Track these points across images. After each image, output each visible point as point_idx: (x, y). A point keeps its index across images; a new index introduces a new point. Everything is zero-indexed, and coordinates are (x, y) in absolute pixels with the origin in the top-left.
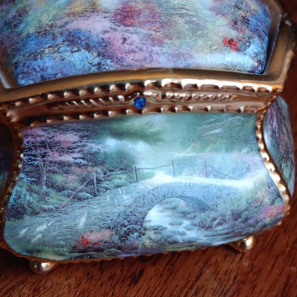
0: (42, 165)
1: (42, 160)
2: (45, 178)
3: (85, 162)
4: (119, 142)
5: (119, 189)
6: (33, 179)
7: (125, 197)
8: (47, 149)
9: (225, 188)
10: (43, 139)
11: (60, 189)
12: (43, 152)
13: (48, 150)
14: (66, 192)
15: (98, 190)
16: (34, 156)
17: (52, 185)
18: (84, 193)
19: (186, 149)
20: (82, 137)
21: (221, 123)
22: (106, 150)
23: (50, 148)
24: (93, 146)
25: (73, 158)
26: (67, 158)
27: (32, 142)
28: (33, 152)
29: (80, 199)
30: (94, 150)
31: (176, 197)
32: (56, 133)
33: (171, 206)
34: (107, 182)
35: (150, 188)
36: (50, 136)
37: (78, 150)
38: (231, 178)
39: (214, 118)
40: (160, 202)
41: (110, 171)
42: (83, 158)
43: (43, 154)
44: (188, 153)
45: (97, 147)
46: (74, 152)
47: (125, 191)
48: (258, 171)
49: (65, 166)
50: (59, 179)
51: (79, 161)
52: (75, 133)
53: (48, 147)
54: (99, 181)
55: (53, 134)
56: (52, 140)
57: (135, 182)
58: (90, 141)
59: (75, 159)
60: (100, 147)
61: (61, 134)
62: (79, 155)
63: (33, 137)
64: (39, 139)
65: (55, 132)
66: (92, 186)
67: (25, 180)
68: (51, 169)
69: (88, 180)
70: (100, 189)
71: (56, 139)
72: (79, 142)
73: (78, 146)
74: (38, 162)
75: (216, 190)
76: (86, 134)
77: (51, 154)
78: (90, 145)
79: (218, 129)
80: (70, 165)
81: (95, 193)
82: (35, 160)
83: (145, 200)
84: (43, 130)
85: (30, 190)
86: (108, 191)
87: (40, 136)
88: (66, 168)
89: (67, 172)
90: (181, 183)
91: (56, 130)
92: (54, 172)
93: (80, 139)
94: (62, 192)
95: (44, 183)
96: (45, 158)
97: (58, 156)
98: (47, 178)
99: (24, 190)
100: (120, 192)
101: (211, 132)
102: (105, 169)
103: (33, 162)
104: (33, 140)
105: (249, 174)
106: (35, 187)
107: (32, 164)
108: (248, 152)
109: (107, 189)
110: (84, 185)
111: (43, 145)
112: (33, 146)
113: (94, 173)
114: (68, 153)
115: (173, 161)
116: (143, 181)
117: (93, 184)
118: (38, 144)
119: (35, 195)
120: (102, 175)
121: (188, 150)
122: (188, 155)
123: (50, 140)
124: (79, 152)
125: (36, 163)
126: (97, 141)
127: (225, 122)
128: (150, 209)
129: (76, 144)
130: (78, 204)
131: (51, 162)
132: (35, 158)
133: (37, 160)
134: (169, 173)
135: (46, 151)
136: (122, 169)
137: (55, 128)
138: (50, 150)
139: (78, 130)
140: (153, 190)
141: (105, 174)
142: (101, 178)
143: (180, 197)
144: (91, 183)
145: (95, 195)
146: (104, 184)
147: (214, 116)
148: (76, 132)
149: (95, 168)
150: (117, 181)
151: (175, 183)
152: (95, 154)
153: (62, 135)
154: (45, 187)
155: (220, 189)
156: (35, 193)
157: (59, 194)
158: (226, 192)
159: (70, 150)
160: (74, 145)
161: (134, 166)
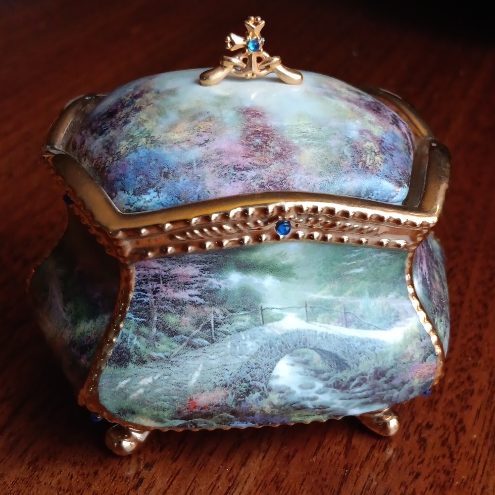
0: (153, 303)
1: (152, 297)
2: (156, 319)
3: (201, 301)
4: (245, 276)
5: (242, 334)
6: (142, 319)
7: (249, 344)
8: (160, 283)
9: (370, 341)
10: (157, 271)
11: (172, 333)
12: (155, 286)
13: (161, 285)
14: (179, 337)
15: (216, 335)
16: (143, 291)
17: (163, 327)
18: (200, 340)
19: (321, 289)
20: (203, 270)
21: (363, 261)
22: (228, 286)
23: (163, 283)
24: (214, 282)
25: (189, 295)
26: (183, 295)
27: (143, 275)
28: (144, 287)
29: (194, 347)
30: (214, 287)
31: (309, 348)
32: (174, 266)
33: (303, 359)
34: (227, 325)
35: (279, 333)
36: (166, 269)
37: (196, 285)
38: (377, 328)
39: (356, 253)
40: (290, 352)
41: (232, 311)
42: (200, 296)
43: (156, 289)
44: (324, 295)
45: (217, 283)
46: (192, 288)
47: (248, 337)
48: (409, 319)
49: (179, 304)
50: (172, 320)
51: (195, 299)
52: (195, 265)
53: (161, 282)
54: (217, 324)
55: (170, 266)
56: (168, 274)
57: (261, 325)
58: (212, 275)
59: (191, 296)
60: (221, 283)
61: (180, 266)
62: (196, 292)
63: (146, 269)
64: (152, 272)
65: (173, 264)
66: (209, 330)
67: (132, 321)
68: (163, 307)
69: (204, 323)
70: (219, 334)
71: (173, 272)
72: (199, 277)
73: (197, 281)
74: (148, 299)
75: (359, 344)
76: (207, 266)
77: (164, 289)
78: (210, 280)
79: (359, 268)
80: (184, 304)
81: (212, 340)
82: (144, 296)
83: (273, 348)
84: (159, 262)
85: (138, 333)
86: (228, 337)
87: (154, 269)
88: (179, 308)
89: (181, 313)
90: (316, 332)
91: (174, 262)
92: (167, 312)
93: (201, 273)
94: (175, 337)
95: (154, 324)
96: (157, 295)
97: (172, 293)
98: (158, 318)
99: (131, 333)
100: (244, 338)
101: (352, 272)
102: (225, 310)
103: (142, 299)
104: (146, 272)
105: (398, 323)
106: (144, 330)
107: (141, 301)
108: (397, 297)
109: (226, 333)
110: (200, 328)
111: (156, 278)
112: (144, 280)
113: (212, 315)
114: (184, 289)
115: (306, 303)
116: (270, 324)
117: (210, 327)
118: (151, 277)
119: (143, 340)
120: (221, 317)
121: (325, 291)
122: (325, 297)
123: (165, 273)
124: (196, 288)
125: (146, 300)
126: (219, 276)
127: (368, 259)
128: (277, 360)
129: (195, 279)
130: (191, 353)
131: (163, 299)
132: (144, 294)
133: (148, 297)
134: (301, 317)
135: (158, 285)
136: (245, 309)
137: (173, 260)
138: (164, 285)
139: (200, 262)
140: (283, 336)
141: (225, 315)
142: (220, 321)
143: (314, 349)
144: (208, 326)
145: (213, 342)
146: (223, 328)
147: (357, 251)
148: (197, 264)
149: (213, 309)
150: (239, 324)
151: (309, 330)
152: (215, 291)
153: (180, 268)
154: (155, 330)
155: (363, 342)
156: (144, 336)
157: (171, 339)
158: (371, 346)
159: (187, 285)
160: (192, 280)
161: (260, 305)
